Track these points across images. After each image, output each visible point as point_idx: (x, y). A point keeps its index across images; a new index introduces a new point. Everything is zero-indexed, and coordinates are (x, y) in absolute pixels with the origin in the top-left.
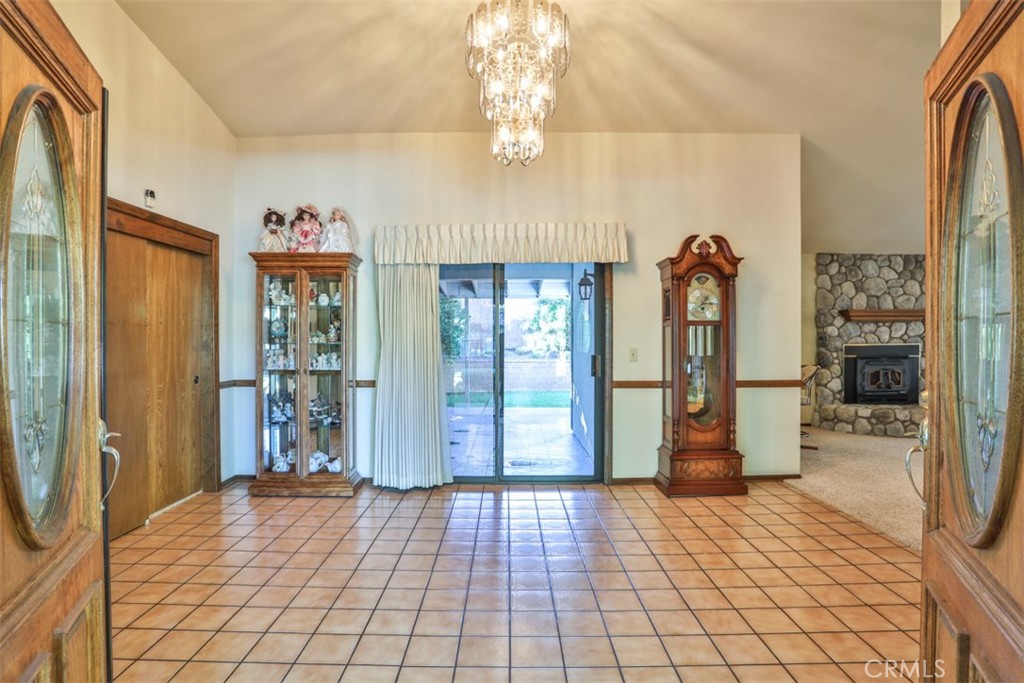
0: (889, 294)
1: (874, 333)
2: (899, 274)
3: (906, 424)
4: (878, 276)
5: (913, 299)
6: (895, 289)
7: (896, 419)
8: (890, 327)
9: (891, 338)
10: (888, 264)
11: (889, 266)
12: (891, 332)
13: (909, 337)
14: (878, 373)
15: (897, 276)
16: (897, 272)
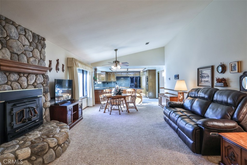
0: (25, 54)
1: (17, 81)
2: (30, 43)
3: (56, 148)
4: (18, 40)
5: (37, 61)
6: (28, 52)
7: (50, 148)
8: (27, 77)
9: (28, 85)
10: (24, 34)
11: (25, 35)
12: (28, 80)
13: (37, 84)
14: (23, 111)
15: (29, 44)
16: (29, 41)
